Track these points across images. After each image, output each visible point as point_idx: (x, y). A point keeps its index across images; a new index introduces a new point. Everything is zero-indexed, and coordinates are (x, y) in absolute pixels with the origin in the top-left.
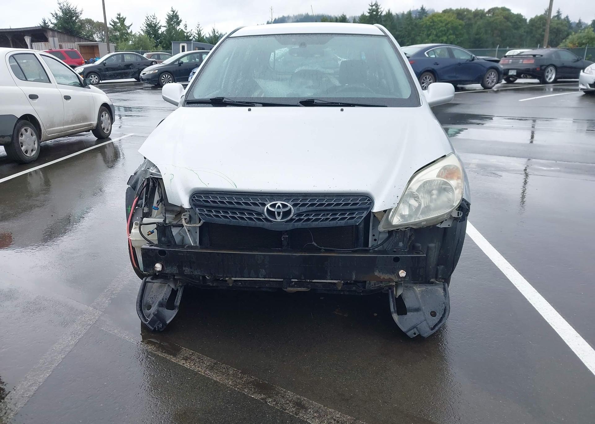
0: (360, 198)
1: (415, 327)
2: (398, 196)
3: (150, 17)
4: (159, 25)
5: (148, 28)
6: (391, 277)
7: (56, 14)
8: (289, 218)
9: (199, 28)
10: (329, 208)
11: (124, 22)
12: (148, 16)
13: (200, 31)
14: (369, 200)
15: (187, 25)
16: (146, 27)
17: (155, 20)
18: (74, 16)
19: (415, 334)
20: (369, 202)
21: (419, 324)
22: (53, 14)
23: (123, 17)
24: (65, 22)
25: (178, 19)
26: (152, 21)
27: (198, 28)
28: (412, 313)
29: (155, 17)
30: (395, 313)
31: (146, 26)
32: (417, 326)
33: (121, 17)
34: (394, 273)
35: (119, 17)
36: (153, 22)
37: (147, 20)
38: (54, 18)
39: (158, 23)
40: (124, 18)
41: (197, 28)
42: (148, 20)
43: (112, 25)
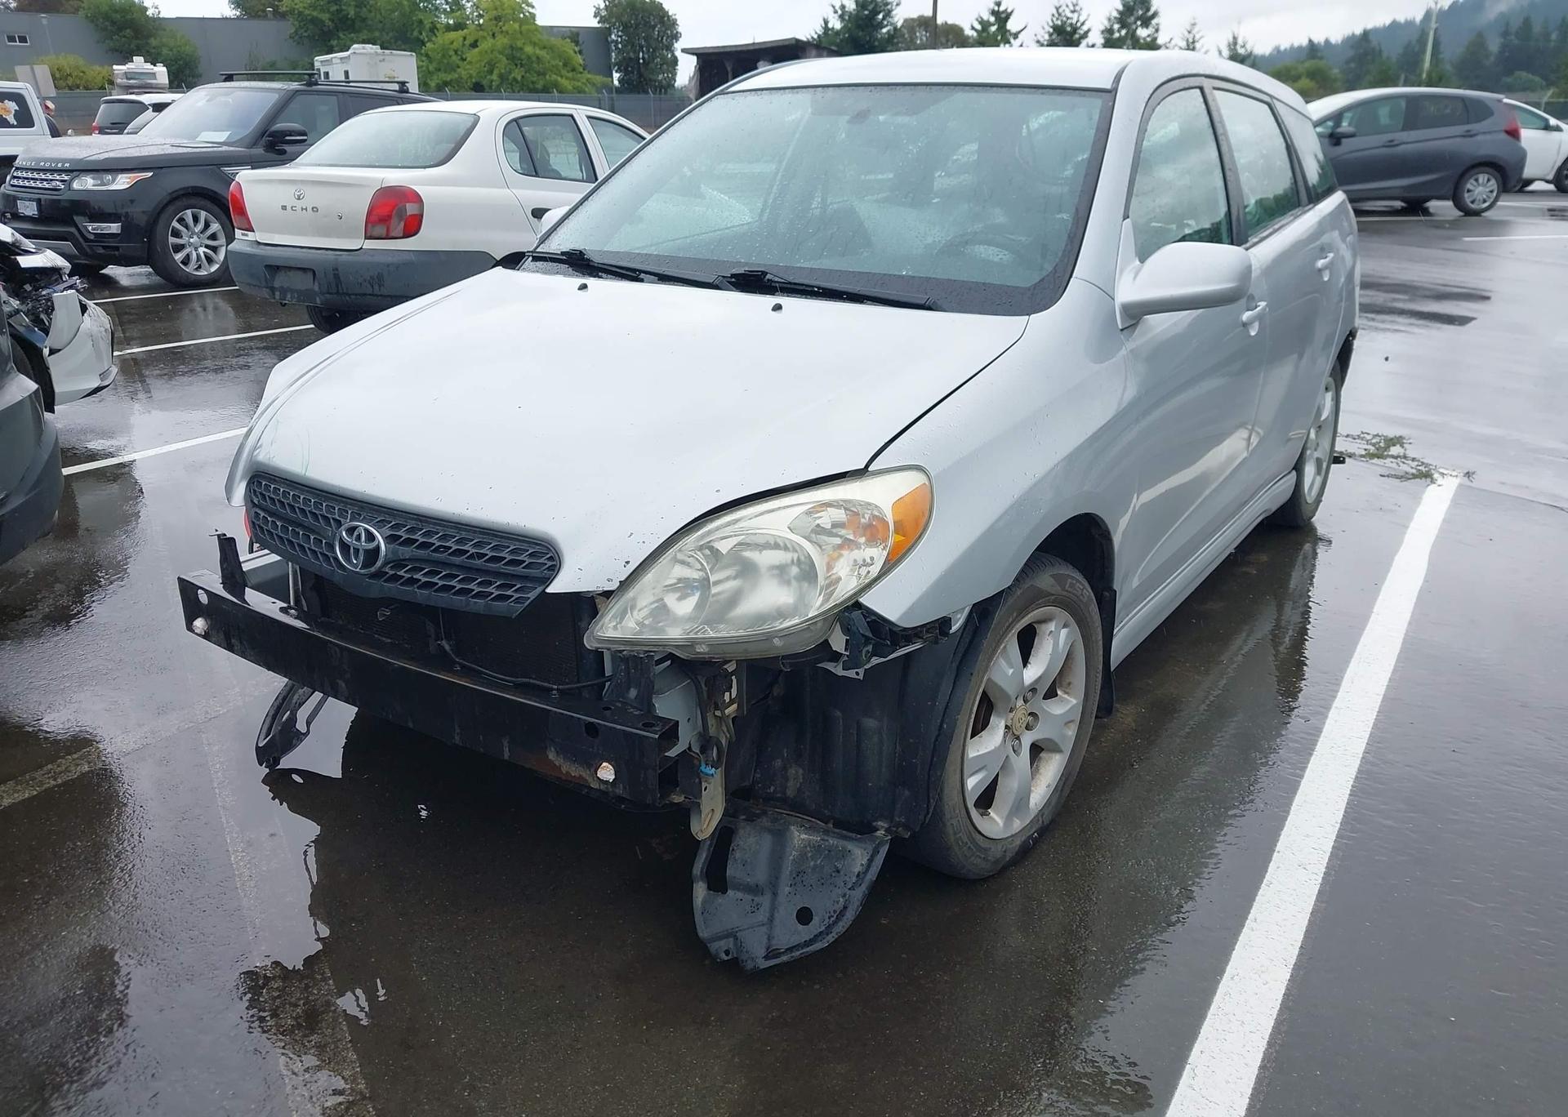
0: (534, 548)
1: (732, 934)
2: (628, 562)
3: (1064, 7)
4: (1085, 28)
5: (1054, 37)
6: (584, 775)
7: (843, 7)
8: (373, 569)
9: (1191, 36)
10: (457, 560)
11: (1006, 21)
12: (1061, 3)
13: (1193, 42)
14: (551, 559)
15: (1161, 27)
16: (1051, 35)
17: (1075, 16)
18: (880, 12)
19: (727, 953)
20: (550, 563)
21: (744, 930)
22: (834, 7)
23: (1006, 10)
24: (859, 27)
25: (1148, 10)
26: (1068, 18)
27: (1189, 32)
28: (740, 895)
29: (1077, 8)
30: (702, 880)
31: (1051, 30)
32: (737, 932)
33: (1002, 8)
34: (589, 766)
35: (996, 8)
36: (1069, 21)
37: (1056, 15)
38: (836, 15)
39: (1083, 24)
40: (1009, 11)
41: (1186, 33)
42: (1060, 15)
43: (976, 30)
